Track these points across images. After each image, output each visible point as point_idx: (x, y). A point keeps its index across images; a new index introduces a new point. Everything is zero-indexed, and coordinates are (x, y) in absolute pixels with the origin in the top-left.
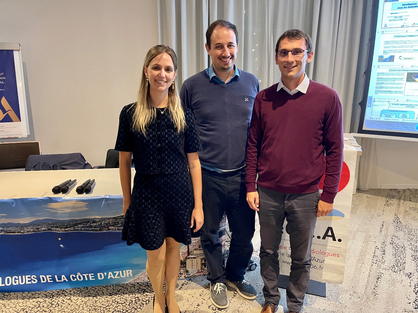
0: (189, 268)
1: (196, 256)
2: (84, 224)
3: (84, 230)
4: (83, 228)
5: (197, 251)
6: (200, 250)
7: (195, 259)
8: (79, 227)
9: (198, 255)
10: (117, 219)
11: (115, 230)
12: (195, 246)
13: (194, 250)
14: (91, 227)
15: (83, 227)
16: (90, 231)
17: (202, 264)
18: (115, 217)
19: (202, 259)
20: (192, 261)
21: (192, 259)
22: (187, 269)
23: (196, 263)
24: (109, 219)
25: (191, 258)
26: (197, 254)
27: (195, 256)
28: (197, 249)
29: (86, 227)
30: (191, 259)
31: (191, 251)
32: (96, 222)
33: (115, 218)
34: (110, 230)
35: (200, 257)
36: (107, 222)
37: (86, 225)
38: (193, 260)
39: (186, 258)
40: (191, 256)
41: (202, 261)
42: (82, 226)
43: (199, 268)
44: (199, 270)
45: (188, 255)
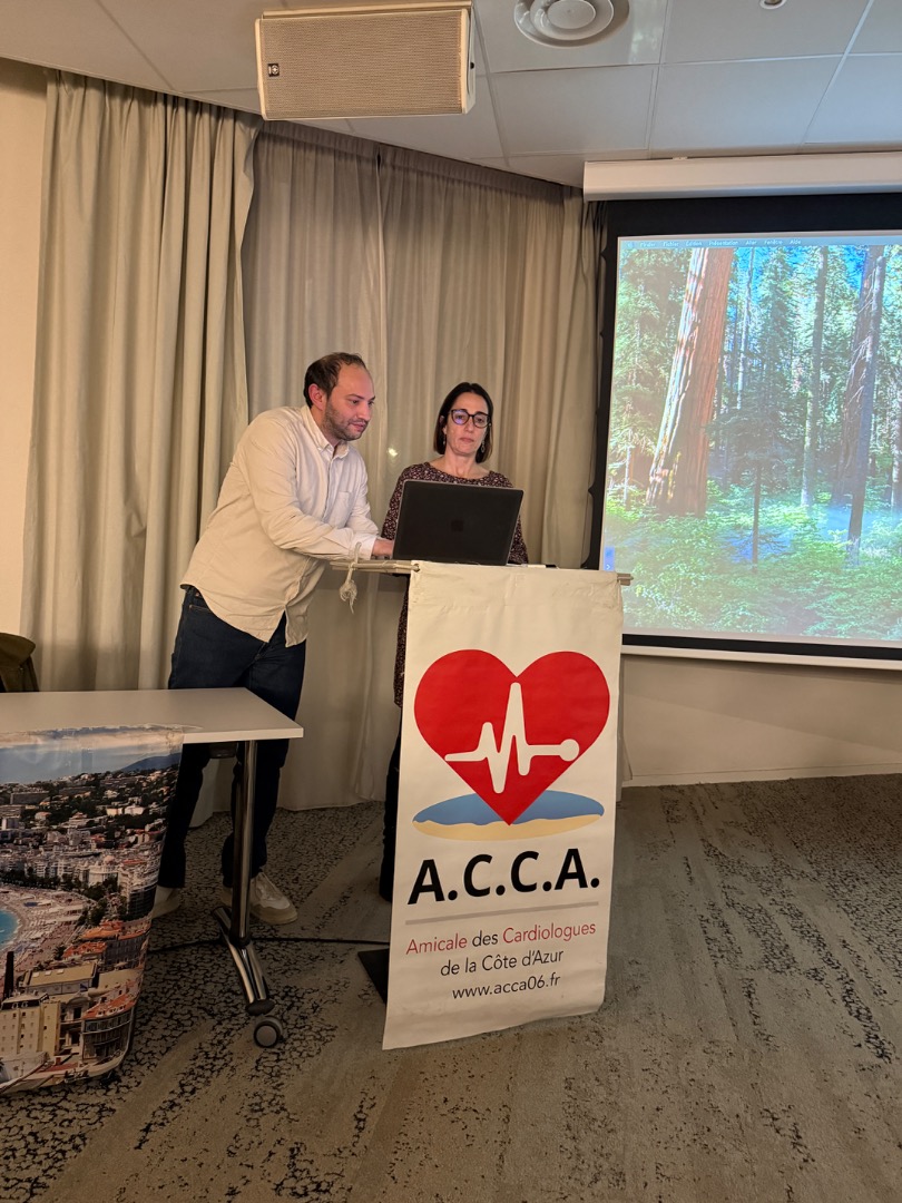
0: (4, 1052)
1: (41, 995)
5: (48, 973)
6: (60, 967)
7: (36, 1010)
9: (51, 990)
12: (41, 951)
13: (35, 970)
17: (64, 1029)
19: (64, 1008)
20: (20, 1019)
21: (23, 1011)
23: (36, 1026)
25: (20, 1004)
26: (44, 988)
27: (36, 994)
28: (48, 963)
30: (17, 1011)
31: (22, 974)
35: (58, 998)
38: (28, 1011)
40: (17, 997)
41: (62, 1017)
43: (50, 1044)
44: (46, 1055)
45: (7, 994)
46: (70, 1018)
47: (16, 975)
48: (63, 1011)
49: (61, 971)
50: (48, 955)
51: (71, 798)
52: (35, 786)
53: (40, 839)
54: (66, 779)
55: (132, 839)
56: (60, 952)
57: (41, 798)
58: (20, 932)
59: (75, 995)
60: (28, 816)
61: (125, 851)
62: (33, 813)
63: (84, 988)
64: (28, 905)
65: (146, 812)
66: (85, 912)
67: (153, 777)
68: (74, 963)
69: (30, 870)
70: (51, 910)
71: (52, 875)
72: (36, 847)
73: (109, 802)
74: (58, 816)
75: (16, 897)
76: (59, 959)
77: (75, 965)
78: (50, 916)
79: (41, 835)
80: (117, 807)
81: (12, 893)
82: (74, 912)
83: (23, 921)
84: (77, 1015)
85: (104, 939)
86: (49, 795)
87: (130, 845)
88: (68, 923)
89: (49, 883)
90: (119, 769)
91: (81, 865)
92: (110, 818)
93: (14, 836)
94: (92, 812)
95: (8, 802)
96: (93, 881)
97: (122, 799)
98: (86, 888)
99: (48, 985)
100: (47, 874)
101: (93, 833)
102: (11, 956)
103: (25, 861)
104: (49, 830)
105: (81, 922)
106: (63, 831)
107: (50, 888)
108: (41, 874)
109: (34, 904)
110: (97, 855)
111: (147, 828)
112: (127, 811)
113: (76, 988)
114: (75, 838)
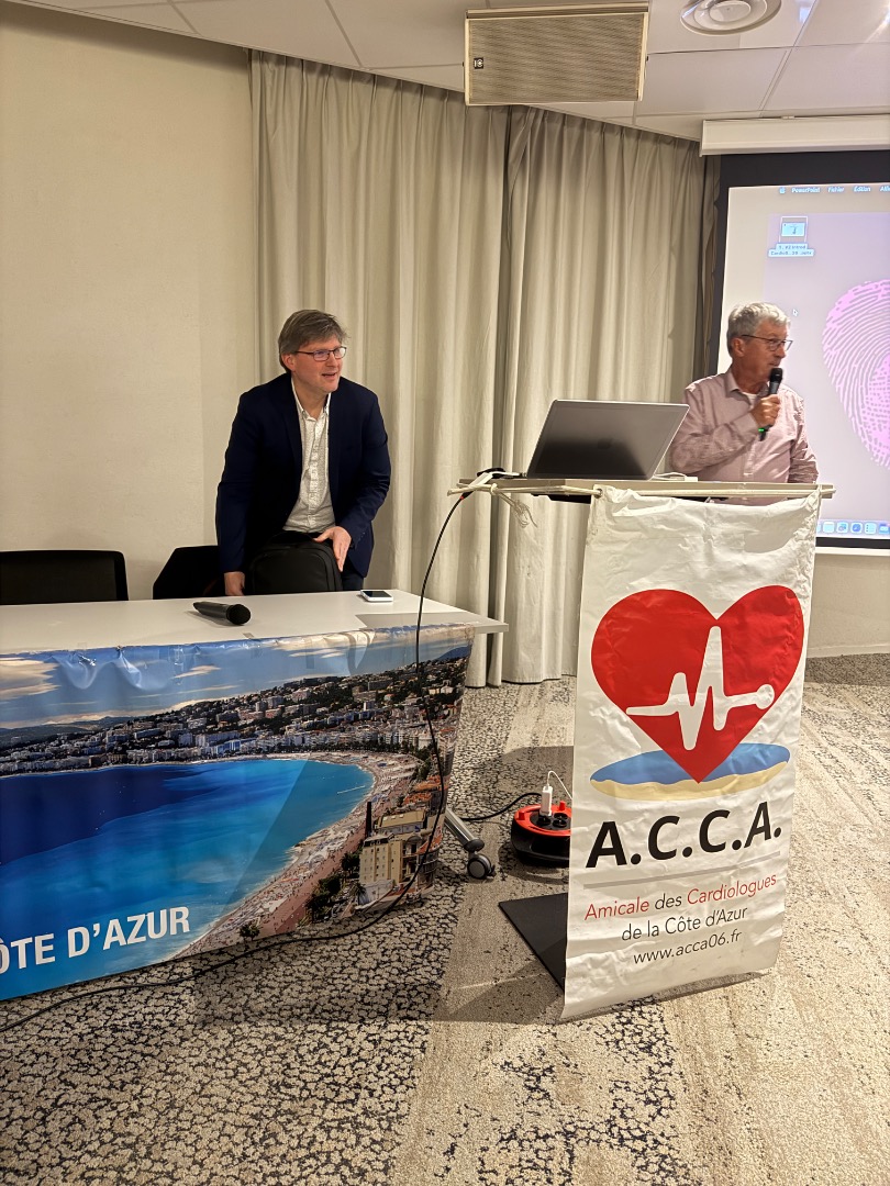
0: (366, 879)
1: (390, 834)
2: (35, 746)
3: (33, 771)
4: (29, 764)
5: (393, 817)
6: (401, 813)
7: (386, 846)
8: (13, 761)
9: (395, 831)
10: (160, 721)
11: (150, 761)
12: (389, 800)
13: (385, 815)
14: (59, 754)
15: (29, 759)
16: (56, 770)
17: (405, 861)
18: (154, 714)
19: (405, 844)
20: (376, 854)
21: (377, 847)
22: (361, 881)
23: (387, 859)
24: (129, 724)
25: (376, 842)
26: (390, 829)
27: (386, 834)
28: (393, 809)
29: (40, 756)
30: (374, 847)
31: (376, 818)
32: (82, 736)
33: (152, 718)
34: (130, 761)
35: (401, 837)
36: (122, 733)
37: (43, 751)
38: (381, 847)
39: (362, 844)
40: (373, 837)
41: (404, 852)
42: (25, 753)
43: (396, 874)
44: (394, 882)
45: (368, 834)
46: (409, 853)
47: (373, 819)
48: (404, 847)
49: (401, 815)
50: (393, 803)
51: (407, 682)
52: (384, 675)
53: (388, 715)
54: (403, 668)
55: (446, 712)
56: (401, 801)
57: (388, 683)
58: (376, 787)
59: (412, 834)
60: (380, 698)
61: (441, 722)
62: (383, 695)
63: (418, 829)
64: (380, 766)
65: (454, 691)
66: (417, 770)
67: (458, 664)
68: (410, 809)
69: (382, 739)
70: (395, 769)
71: (395, 742)
72: (385, 722)
73: (430, 684)
74: (399, 697)
75: (373, 759)
76: (400, 806)
77: (411, 810)
78: (393, 773)
79: (388, 712)
80: (436, 688)
81: (370, 757)
82: (410, 770)
83: (377, 779)
84: (414, 851)
85: (430, 791)
86: (394, 681)
87: (445, 717)
88: (406, 778)
89: (393, 748)
90: (435, 658)
91: (414, 734)
92: (431, 696)
93: (372, 714)
94: (419, 692)
95: (366, 690)
96: (422, 745)
97: (438, 681)
98: (417, 751)
99: (395, 827)
100: (392, 741)
101: (421, 709)
102: (369, 805)
103: (378, 732)
104: (394, 707)
105: (414, 777)
106: (402, 708)
107: (394, 752)
108: (388, 742)
109: (384, 765)
110: (424, 725)
111: (455, 703)
112: (442, 691)
113: (411, 828)
114: (410, 713)
